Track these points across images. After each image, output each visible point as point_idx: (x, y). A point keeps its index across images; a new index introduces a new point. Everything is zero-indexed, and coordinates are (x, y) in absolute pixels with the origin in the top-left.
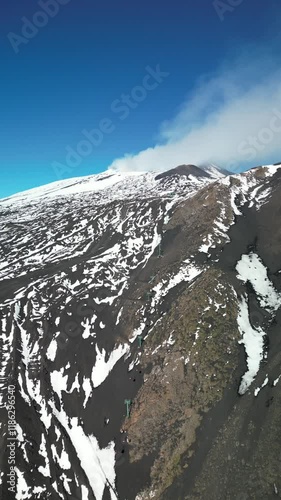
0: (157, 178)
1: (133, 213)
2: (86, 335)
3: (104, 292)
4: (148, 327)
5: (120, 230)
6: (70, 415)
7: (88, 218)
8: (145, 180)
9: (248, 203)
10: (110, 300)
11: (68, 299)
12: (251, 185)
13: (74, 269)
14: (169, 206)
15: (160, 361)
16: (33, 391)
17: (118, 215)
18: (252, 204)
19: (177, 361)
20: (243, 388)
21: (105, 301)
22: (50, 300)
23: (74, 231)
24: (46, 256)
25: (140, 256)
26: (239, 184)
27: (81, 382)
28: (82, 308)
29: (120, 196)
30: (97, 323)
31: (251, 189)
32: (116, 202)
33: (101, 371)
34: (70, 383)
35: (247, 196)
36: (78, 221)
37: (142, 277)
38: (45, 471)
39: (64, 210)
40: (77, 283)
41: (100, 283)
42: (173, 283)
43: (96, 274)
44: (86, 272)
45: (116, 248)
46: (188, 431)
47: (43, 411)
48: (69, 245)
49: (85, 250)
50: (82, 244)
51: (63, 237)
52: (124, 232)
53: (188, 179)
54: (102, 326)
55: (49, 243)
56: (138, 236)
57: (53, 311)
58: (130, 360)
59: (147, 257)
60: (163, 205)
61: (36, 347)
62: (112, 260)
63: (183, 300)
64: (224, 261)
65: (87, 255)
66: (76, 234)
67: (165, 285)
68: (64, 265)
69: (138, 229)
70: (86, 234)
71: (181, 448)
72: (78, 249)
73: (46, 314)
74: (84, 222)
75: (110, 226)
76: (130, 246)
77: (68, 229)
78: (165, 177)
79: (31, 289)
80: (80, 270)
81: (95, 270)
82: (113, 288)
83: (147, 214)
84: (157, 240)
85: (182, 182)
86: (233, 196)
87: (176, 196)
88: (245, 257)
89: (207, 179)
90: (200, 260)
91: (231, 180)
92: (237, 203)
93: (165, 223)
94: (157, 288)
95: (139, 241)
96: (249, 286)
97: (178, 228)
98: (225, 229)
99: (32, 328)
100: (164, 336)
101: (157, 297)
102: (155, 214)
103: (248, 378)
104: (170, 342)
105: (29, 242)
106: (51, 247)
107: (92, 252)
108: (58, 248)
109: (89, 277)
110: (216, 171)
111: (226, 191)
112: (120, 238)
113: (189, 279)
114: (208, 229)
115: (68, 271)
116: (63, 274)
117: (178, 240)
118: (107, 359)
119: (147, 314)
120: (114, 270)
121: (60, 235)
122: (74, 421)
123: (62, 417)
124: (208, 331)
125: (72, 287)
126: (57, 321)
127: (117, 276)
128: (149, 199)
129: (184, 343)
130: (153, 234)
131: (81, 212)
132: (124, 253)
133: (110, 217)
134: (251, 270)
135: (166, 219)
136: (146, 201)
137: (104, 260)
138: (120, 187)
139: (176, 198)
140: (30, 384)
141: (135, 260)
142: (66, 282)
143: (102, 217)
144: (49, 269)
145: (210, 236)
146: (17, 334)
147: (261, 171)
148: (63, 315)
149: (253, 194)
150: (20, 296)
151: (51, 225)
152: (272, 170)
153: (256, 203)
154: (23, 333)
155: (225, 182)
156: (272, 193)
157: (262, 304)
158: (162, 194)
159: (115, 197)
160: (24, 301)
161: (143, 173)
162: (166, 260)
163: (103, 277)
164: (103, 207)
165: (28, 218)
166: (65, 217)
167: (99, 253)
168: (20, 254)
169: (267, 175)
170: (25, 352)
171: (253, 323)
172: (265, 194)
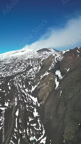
0: (37, 52)
1: (34, 62)
2: (29, 84)
3: (31, 77)
4: (40, 82)
5: (31, 65)
6: (29, 94)
8: (34, 52)
9: (58, 60)
10: (33, 79)
11: (25, 79)
12: (59, 55)
13: (24, 73)
14: (42, 60)
15: (43, 87)
16: (23, 91)
17: (31, 62)
18: (59, 60)
19: (45, 86)
20: (55, 89)
21: (32, 79)
22: (21, 79)
23: (21, 66)
24: (17, 71)
25: (37, 71)
26: (57, 55)
27: (30, 90)
28: (28, 80)
29: (29, 57)
30: (31, 82)
31: (59, 57)
32: (29, 59)
33: (33, 89)
34: (28, 91)
35: (58, 58)
36: (22, 63)
37: (38, 75)
38: (28, 100)
39: (17, 61)
40: (25, 76)
41: (30, 76)
42: (44, 75)
43: (29, 74)
44: (27, 74)
46: (47, 95)
47: (25, 94)
48: (21, 69)
49: (25, 70)
50: (24, 69)
51: (19, 67)
52: (33, 66)
54: (32, 83)
57: (23, 80)
58: (38, 87)
59: (38, 71)
60: (41, 60)
61: (22, 86)
62: (31, 72)
63: (46, 78)
64: (53, 71)
65: (26, 71)
66: (22, 66)
67: (43, 76)
68: (22, 73)
69: (36, 66)
70: (24, 66)
71: (47, 96)
72: (23, 70)
73: (21, 81)
74: (23, 64)
75: (29, 65)
77: (20, 65)
78: (39, 51)
79: (17, 77)
80: (25, 73)
81: (28, 74)
82: (33, 77)
83: (37, 62)
84: (40, 68)
85: (44, 53)
86: (55, 58)
88: (57, 71)
89: (50, 52)
90: (49, 71)
91: (55, 54)
92: (56, 60)
93: (41, 64)
94: (41, 76)
95: (36, 68)
96: (57, 76)
97: (44, 65)
98: (54, 65)
99: (20, 83)
101: (41, 78)
102: (39, 62)
103: (56, 88)
104: (44, 84)
105: (12, 68)
106: (18, 69)
107: (27, 70)
109: (27, 75)
110: (52, 50)
111: (54, 57)
112: (32, 67)
113: (47, 75)
114: (50, 65)
115: (23, 74)
117: (44, 68)
118: (34, 87)
119: (40, 81)
120: (32, 73)
121: (18, 67)
122: (30, 95)
123: (28, 95)
124: (50, 82)
125: (25, 77)
126: (24, 82)
127: (33, 75)
128: (37, 58)
129: (46, 84)
130: (39, 66)
131: (21, 61)
132: (33, 70)
133: (29, 63)
134: (58, 73)
135: (42, 63)
136: (36, 59)
137: (30, 72)
138: (28, 54)
139: (43, 58)
140: (22, 90)
141: (36, 72)
142: (23, 76)
143: (27, 63)
144: (19, 74)
145: (51, 67)
146: (18, 84)
147: (62, 52)
148: (25, 81)
149: (60, 58)
150: (16, 78)
151: (16, 64)
152: (64, 52)
153: (60, 60)
154: (19, 84)
155: (54, 55)
156: (64, 58)
157: (59, 78)
158: (40, 57)
159: (28, 57)
160: (17, 79)
161: (33, 50)
162: (42, 71)
163: (30, 75)
164: (27, 60)
165: (8, 63)
166: (18, 62)
167: (28, 70)
168: (11, 71)
169: (63, 53)
170: (20, 86)
171: (58, 81)
172: (62, 58)
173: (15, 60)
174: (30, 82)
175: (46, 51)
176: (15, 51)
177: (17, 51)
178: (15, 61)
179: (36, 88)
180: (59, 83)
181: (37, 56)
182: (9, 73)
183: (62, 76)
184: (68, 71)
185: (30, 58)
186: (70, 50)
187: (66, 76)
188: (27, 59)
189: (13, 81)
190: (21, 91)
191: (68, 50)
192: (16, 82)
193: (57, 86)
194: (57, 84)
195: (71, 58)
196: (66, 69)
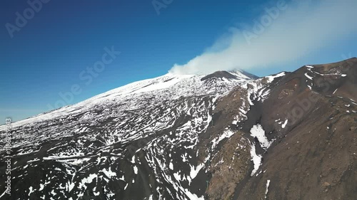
0: (202, 80)
1: (194, 104)
2: (184, 160)
3: (188, 144)
4: (211, 157)
5: (189, 113)
6: (184, 188)
7: (171, 107)
8: (194, 81)
9: (257, 98)
10: (192, 147)
11: (172, 147)
12: (259, 88)
13: (171, 133)
14: (214, 100)
15: (218, 169)
16: (169, 179)
17: (187, 105)
18: (259, 99)
19: (226, 168)
20: (252, 174)
21: (190, 147)
22: (164, 147)
23: (164, 115)
24: (154, 128)
25: (202, 127)
26: (252, 87)
27: (186, 177)
28: (179, 150)
29: (182, 92)
30: (188, 156)
31: (259, 90)
32: (182, 98)
33: (194, 173)
34: (182, 177)
35: (257, 94)
36: (166, 109)
37: (205, 137)
39: (153, 102)
40: (174, 140)
41: (185, 140)
42: (221, 138)
43: (182, 136)
44: (177, 135)
45: (189, 123)
46: (232, 190)
47: (174, 186)
48: (164, 122)
49: (173, 124)
50: (170, 122)
51: (160, 118)
52: (192, 115)
53: (222, 80)
54: (190, 157)
55: (154, 121)
56: (200, 117)
57: (167, 151)
58: (205, 169)
59: (206, 127)
60: (211, 99)
61: (165, 165)
62: (188, 129)
63: (226, 146)
64: (245, 127)
65: (175, 127)
66: (165, 116)
67: (217, 140)
68: (166, 132)
69: (199, 114)
70: (171, 116)
71: (230, 194)
72: (169, 124)
73: (164, 152)
74: (169, 110)
75: (183, 112)
76: (196, 122)
77: (161, 113)
78: (208, 79)
79: (154, 142)
80: (174, 134)
81: (181, 134)
82: (192, 142)
83: (202, 104)
84: (210, 119)
85: (219, 83)
86: (249, 94)
87: (217, 94)
88: (255, 126)
89: (234, 80)
90: (233, 128)
91: (248, 85)
92: (251, 99)
93: (213, 109)
94: (214, 141)
95: (201, 119)
96: (256, 138)
97: (221, 112)
98: (245, 112)
99: (160, 158)
100: (219, 159)
101: (214, 145)
102: (207, 104)
103: (254, 171)
104: (222, 161)
105: (142, 121)
106: (155, 123)
107: (177, 125)
108: (158, 124)
109: (179, 137)
110: (240, 74)
111: (245, 92)
112: (190, 118)
113: (229, 137)
114: (236, 113)
115: (168, 134)
116: (166, 136)
117: (221, 117)
118: (195, 169)
119: (210, 152)
120: (190, 133)
121: (157, 117)
122: (186, 190)
123: (181, 188)
124: (238, 157)
125: (172, 141)
126: (170, 155)
127: (192, 137)
128: (202, 96)
129: (228, 161)
130: (207, 115)
131: (164, 103)
132: (193, 125)
133: (182, 107)
134: (258, 132)
135: (214, 107)
136: (200, 97)
137: (184, 129)
138: (179, 86)
139: (218, 95)
140: (167, 176)
141: (200, 129)
142: (169, 139)
143: (178, 106)
144: (158, 134)
145: (237, 116)
146: (155, 160)
147: (265, 79)
148: (172, 153)
149: (260, 93)
150: (150, 145)
151: (151, 112)
152: (271, 79)
153: (262, 98)
154: (157, 159)
155: (245, 86)
156: (270, 93)
157: (262, 146)
158: (208, 92)
159: (180, 93)
160: (153, 147)
161: (192, 76)
162: (216, 128)
163: (186, 137)
164: (177, 100)
165: (134, 108)
166: (157, 107)
167: (181, 126)
168: (140, 127)
169: (268, 82)
170: (161, 166)
171: (257, 153)
172: (267, 93)
173: (148, 100)
174: (186, 154)
175: (223, 78)
176: (151, 80)
177: (155, 79)
178: (149, 104)
179: (202, 171)
180: (262, 159)
181: (202, 89)
182: (135, 132)
183: (269, 140)
184: (283, 126)
185: (185, 96)
186: (286, 73)
187: (279, 141)
188: (177, 98)
189: (145, 153)
190: (162, 179)
191: (282, 74)
192: (150, 154)
193: (256, 167)
194: (257, 160)
195: (290, 93)
196: (279, 121)
